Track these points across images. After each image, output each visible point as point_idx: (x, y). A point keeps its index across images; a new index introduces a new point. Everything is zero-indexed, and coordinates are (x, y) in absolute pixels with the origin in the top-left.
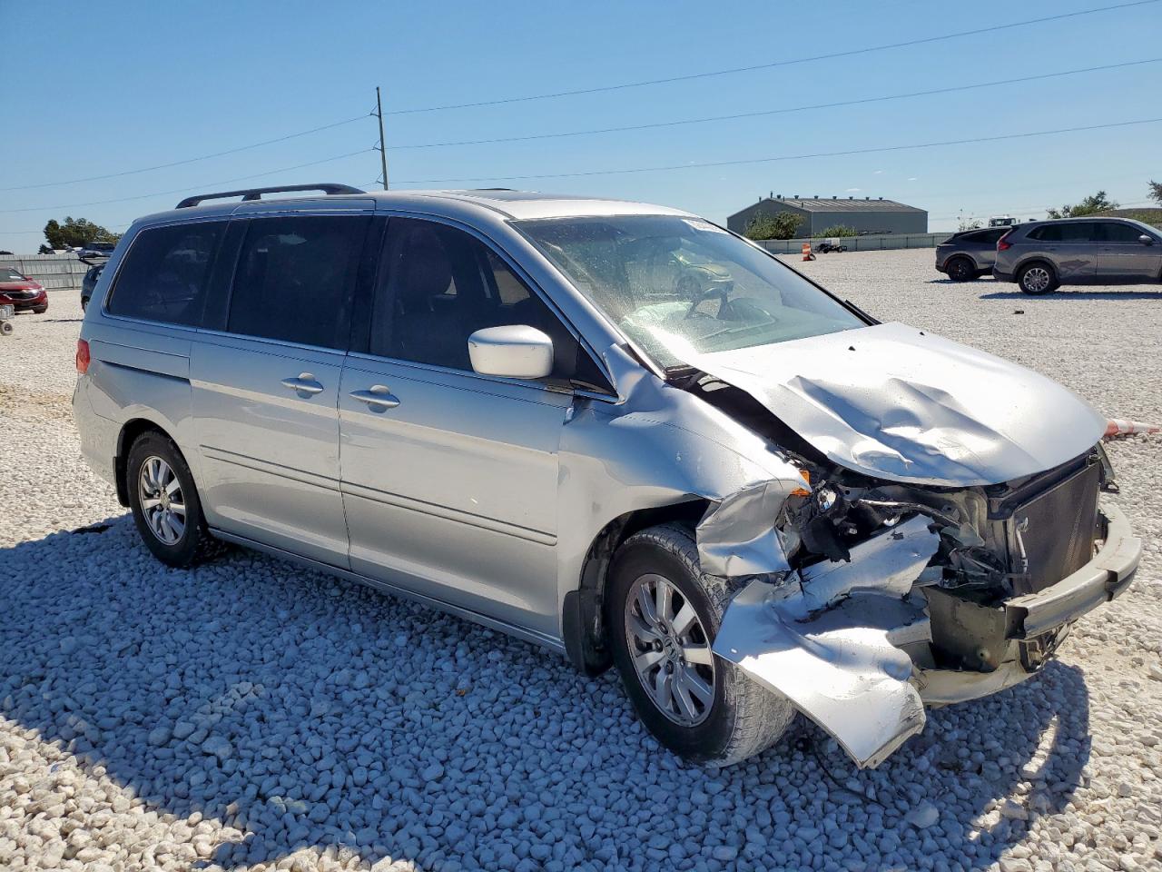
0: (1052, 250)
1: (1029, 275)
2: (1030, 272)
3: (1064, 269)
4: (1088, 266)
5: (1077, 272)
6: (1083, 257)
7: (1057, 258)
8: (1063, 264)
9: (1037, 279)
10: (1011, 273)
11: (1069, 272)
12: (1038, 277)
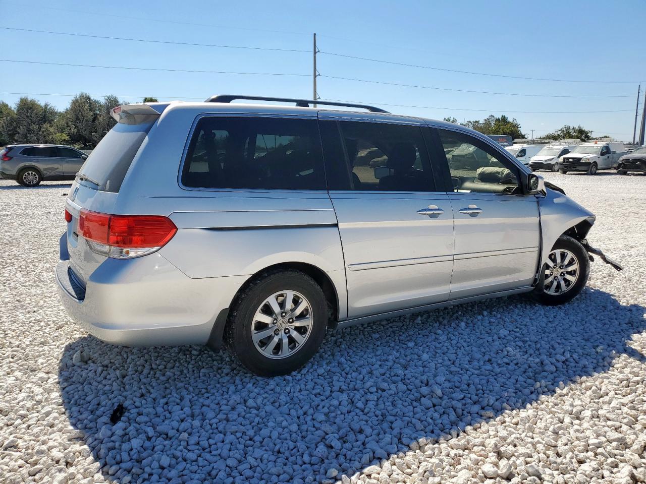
0: (38, 161)
1: (26, 175)
2: (26, 174)
3: (45, 172)
4: (58, 170)
5: (53, 174)
6: (55, 166)
7: (41, 166)
8: (45, 169)
9: (31, 178)
10: (15, 174)
11: (48, 173)
12: (31, 177)
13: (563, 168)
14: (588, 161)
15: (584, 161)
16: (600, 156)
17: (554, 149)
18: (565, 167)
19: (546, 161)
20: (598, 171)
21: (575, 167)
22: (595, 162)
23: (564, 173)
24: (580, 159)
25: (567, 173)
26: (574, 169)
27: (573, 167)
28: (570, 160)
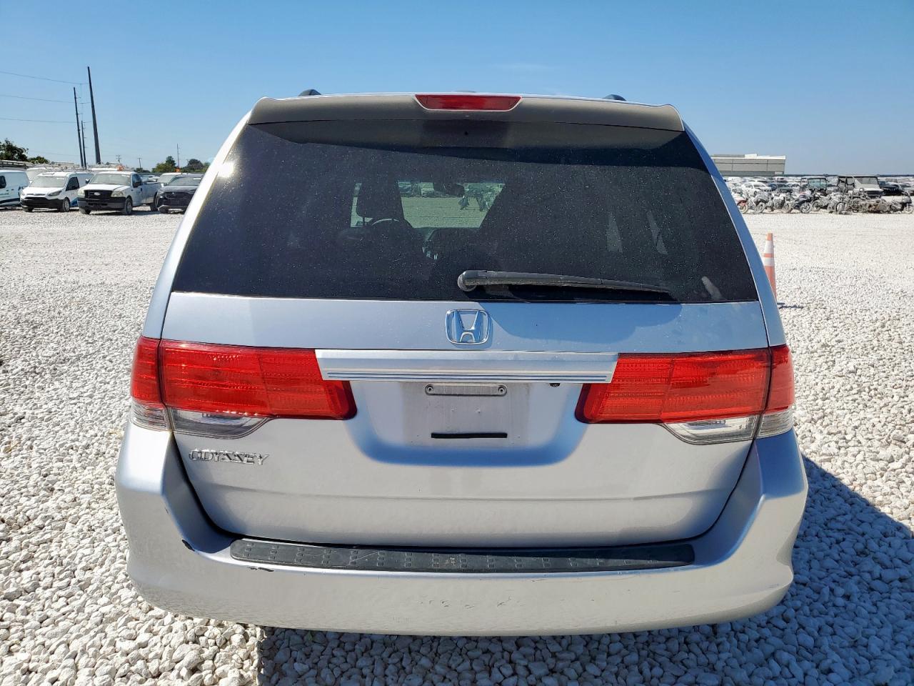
13: (87, 205)
14: (121, 196)
15: (115, 196)
16: (133, 188)
17: (56, 177)
18: (89, 204)
19: (50, 195)
20: (134, 209)
21: (106, 205)
22: (129, 197)
23: (88, 212)
24: (110, 192)
25: (92, 212)
26: (105, 207)
27: (103, 204)
28: (96, 194)
